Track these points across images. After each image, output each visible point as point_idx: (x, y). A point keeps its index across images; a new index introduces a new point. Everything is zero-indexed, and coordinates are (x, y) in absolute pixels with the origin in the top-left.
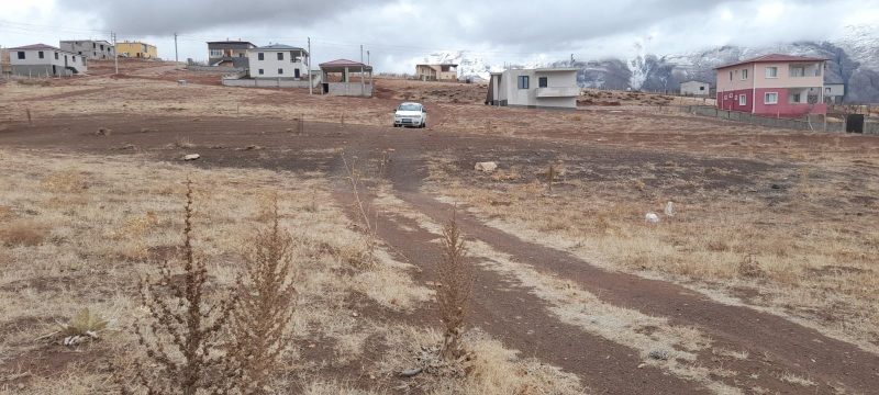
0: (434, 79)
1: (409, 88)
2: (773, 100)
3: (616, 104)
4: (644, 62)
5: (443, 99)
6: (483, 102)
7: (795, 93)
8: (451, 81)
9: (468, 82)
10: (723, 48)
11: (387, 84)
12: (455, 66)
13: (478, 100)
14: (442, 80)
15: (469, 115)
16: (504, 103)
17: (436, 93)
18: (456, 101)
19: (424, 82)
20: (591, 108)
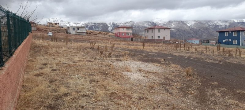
0: (53, 26)
1: (47, 29)
2: (123, 35)
3: (96, 34)
4: (112, 24)
5: (56, 32)
6: (65, 33)
7: (128, 34)
8: (58, 27)
9: (62, 27)
10: (130, 22)
11: (40, 27)
12: (59, 23)
13: (64, 32)
14: (55, 27)
15: (62, 35)
16: (70, 33)
17: (54, 30)
18: (59, 32)
19: (50, 27)
20: (90, 35)
